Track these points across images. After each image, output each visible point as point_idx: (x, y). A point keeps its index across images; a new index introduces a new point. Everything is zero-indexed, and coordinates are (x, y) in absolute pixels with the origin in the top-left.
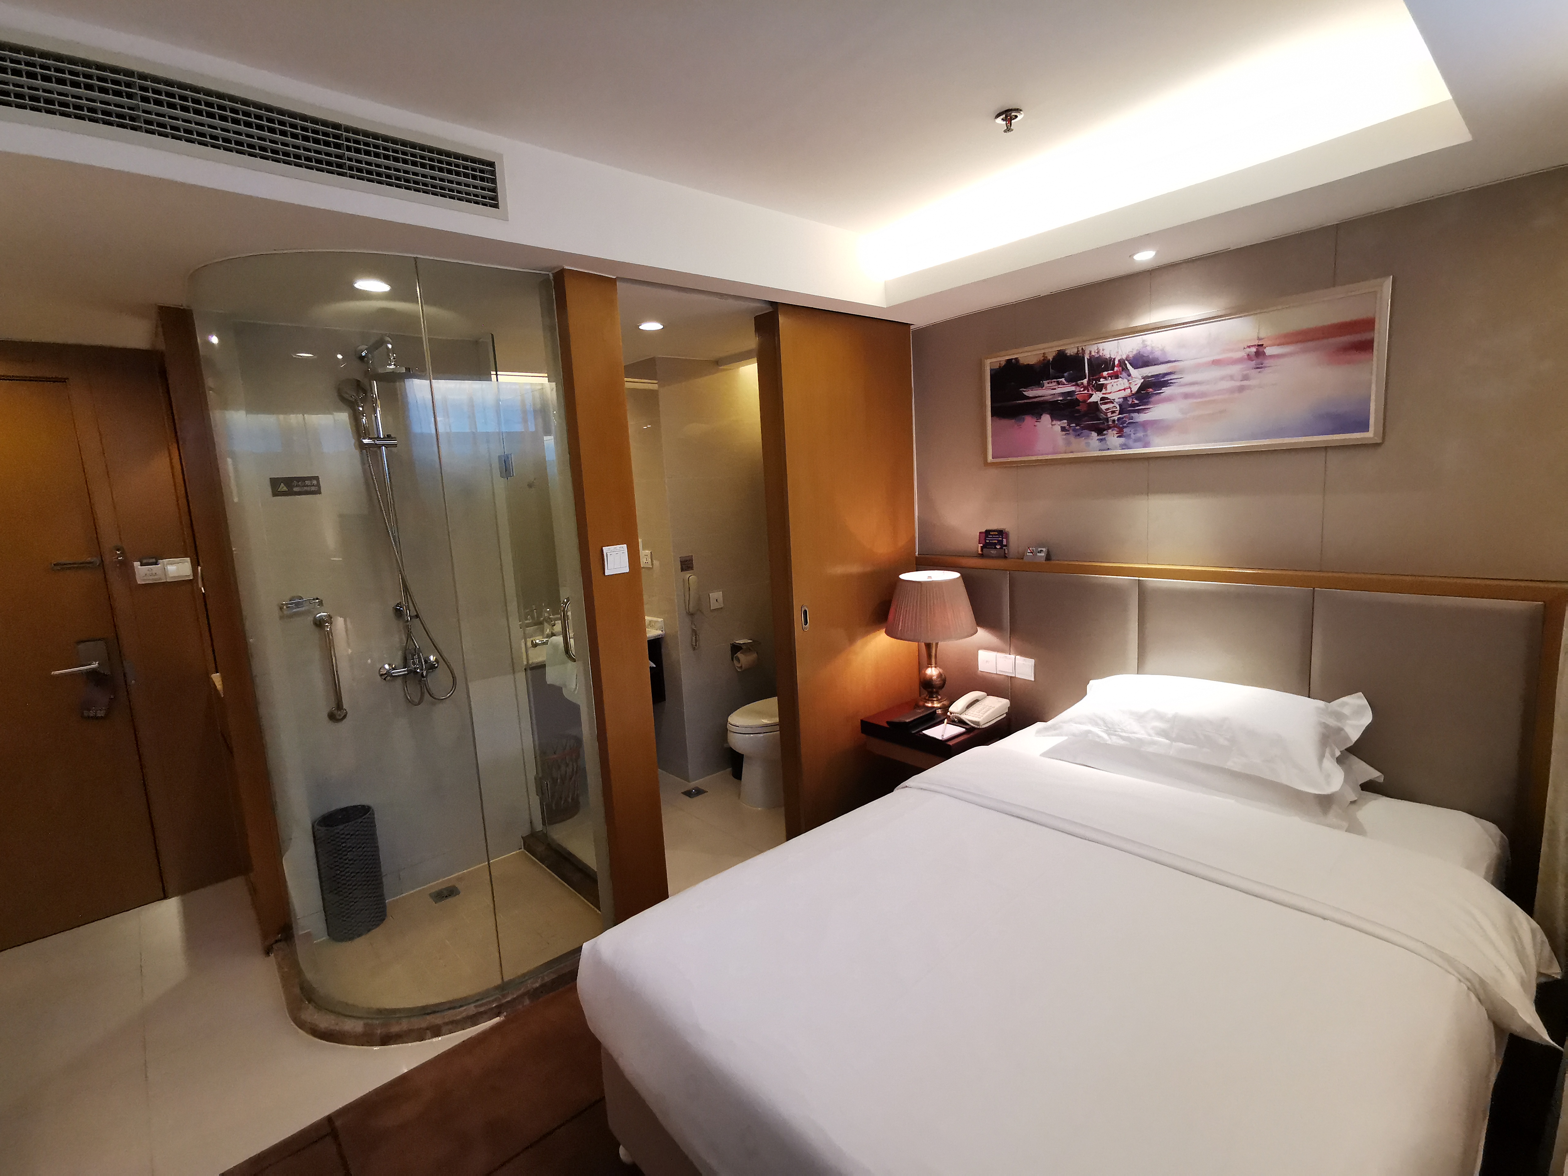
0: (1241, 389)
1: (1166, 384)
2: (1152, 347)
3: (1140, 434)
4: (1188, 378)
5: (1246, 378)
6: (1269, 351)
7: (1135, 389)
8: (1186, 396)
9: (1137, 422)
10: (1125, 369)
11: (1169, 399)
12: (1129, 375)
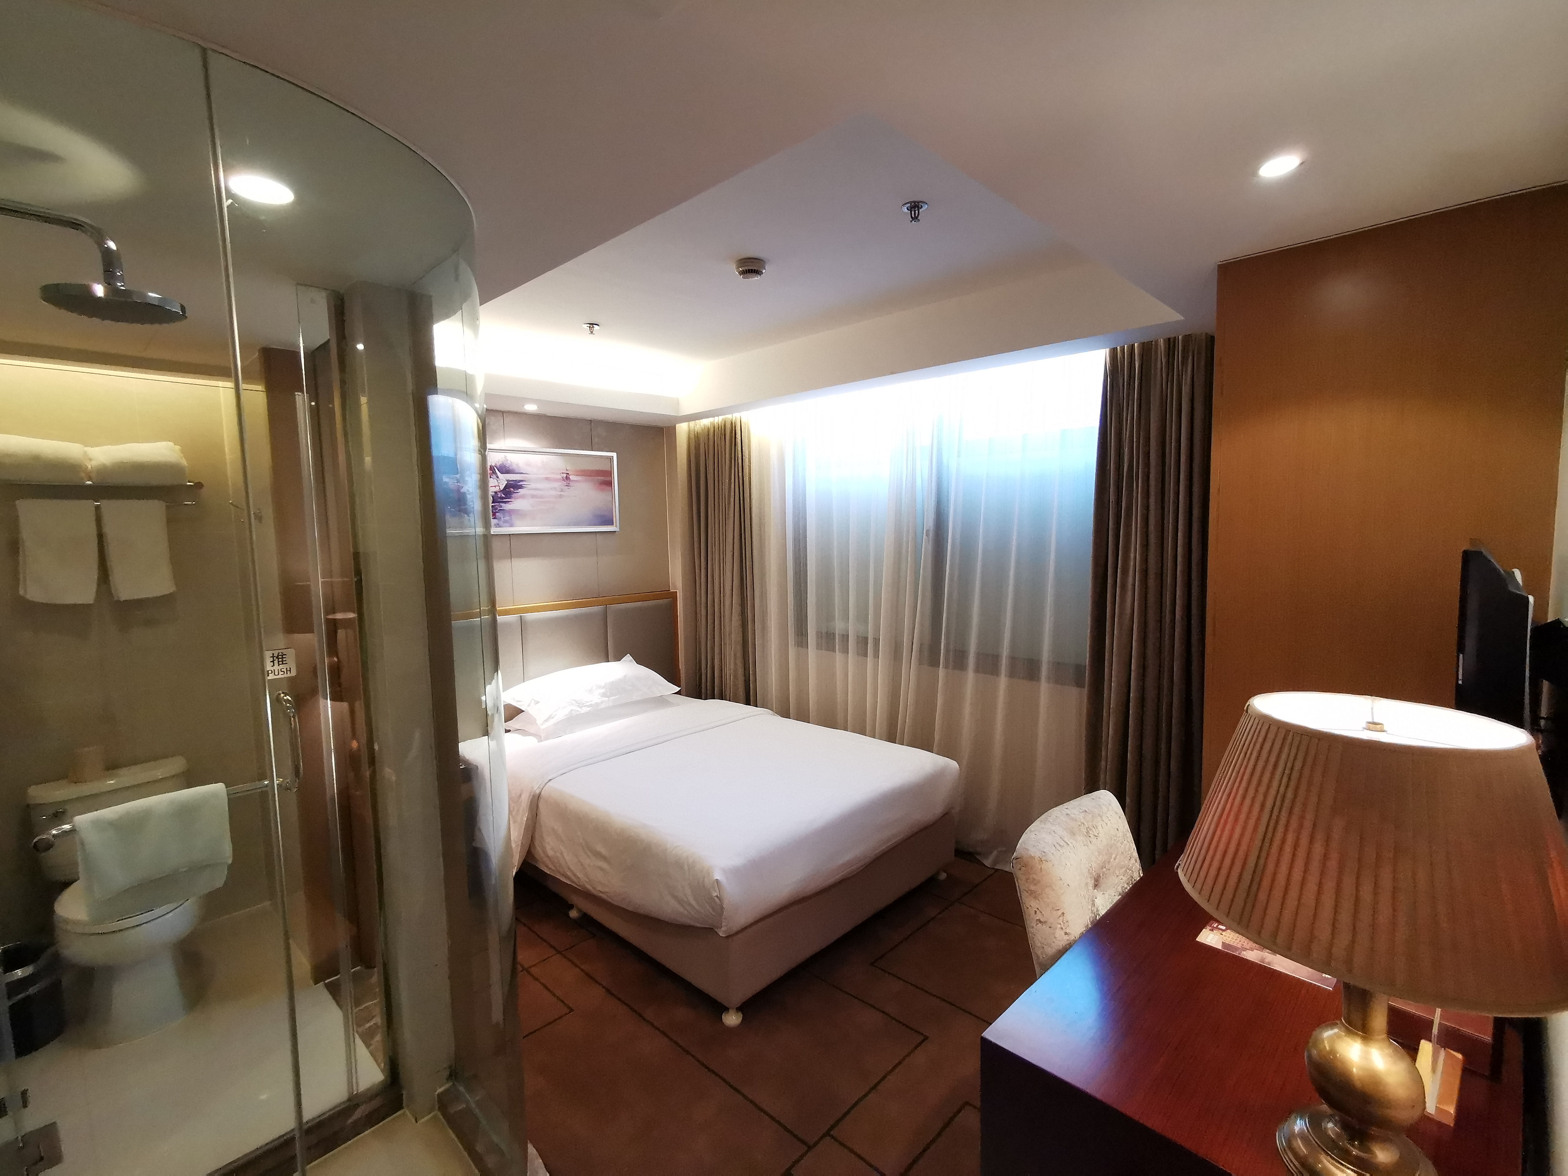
0: (561, 496)
1: (521, 487)
2: (511, 462)
3: (507, 518)
4: (533, 485)
5: (562, 491)
6: (572, 477)
7: (502, 487)
8: (533, 496)
9: (504, 510)
10: (494, 473)
11: (523, 497)
12: (498, 477)
